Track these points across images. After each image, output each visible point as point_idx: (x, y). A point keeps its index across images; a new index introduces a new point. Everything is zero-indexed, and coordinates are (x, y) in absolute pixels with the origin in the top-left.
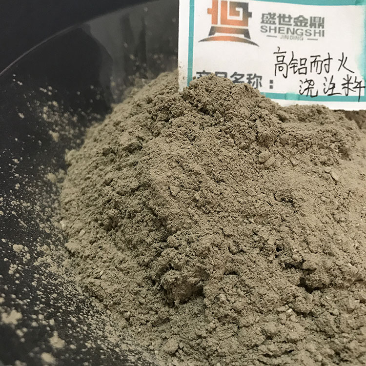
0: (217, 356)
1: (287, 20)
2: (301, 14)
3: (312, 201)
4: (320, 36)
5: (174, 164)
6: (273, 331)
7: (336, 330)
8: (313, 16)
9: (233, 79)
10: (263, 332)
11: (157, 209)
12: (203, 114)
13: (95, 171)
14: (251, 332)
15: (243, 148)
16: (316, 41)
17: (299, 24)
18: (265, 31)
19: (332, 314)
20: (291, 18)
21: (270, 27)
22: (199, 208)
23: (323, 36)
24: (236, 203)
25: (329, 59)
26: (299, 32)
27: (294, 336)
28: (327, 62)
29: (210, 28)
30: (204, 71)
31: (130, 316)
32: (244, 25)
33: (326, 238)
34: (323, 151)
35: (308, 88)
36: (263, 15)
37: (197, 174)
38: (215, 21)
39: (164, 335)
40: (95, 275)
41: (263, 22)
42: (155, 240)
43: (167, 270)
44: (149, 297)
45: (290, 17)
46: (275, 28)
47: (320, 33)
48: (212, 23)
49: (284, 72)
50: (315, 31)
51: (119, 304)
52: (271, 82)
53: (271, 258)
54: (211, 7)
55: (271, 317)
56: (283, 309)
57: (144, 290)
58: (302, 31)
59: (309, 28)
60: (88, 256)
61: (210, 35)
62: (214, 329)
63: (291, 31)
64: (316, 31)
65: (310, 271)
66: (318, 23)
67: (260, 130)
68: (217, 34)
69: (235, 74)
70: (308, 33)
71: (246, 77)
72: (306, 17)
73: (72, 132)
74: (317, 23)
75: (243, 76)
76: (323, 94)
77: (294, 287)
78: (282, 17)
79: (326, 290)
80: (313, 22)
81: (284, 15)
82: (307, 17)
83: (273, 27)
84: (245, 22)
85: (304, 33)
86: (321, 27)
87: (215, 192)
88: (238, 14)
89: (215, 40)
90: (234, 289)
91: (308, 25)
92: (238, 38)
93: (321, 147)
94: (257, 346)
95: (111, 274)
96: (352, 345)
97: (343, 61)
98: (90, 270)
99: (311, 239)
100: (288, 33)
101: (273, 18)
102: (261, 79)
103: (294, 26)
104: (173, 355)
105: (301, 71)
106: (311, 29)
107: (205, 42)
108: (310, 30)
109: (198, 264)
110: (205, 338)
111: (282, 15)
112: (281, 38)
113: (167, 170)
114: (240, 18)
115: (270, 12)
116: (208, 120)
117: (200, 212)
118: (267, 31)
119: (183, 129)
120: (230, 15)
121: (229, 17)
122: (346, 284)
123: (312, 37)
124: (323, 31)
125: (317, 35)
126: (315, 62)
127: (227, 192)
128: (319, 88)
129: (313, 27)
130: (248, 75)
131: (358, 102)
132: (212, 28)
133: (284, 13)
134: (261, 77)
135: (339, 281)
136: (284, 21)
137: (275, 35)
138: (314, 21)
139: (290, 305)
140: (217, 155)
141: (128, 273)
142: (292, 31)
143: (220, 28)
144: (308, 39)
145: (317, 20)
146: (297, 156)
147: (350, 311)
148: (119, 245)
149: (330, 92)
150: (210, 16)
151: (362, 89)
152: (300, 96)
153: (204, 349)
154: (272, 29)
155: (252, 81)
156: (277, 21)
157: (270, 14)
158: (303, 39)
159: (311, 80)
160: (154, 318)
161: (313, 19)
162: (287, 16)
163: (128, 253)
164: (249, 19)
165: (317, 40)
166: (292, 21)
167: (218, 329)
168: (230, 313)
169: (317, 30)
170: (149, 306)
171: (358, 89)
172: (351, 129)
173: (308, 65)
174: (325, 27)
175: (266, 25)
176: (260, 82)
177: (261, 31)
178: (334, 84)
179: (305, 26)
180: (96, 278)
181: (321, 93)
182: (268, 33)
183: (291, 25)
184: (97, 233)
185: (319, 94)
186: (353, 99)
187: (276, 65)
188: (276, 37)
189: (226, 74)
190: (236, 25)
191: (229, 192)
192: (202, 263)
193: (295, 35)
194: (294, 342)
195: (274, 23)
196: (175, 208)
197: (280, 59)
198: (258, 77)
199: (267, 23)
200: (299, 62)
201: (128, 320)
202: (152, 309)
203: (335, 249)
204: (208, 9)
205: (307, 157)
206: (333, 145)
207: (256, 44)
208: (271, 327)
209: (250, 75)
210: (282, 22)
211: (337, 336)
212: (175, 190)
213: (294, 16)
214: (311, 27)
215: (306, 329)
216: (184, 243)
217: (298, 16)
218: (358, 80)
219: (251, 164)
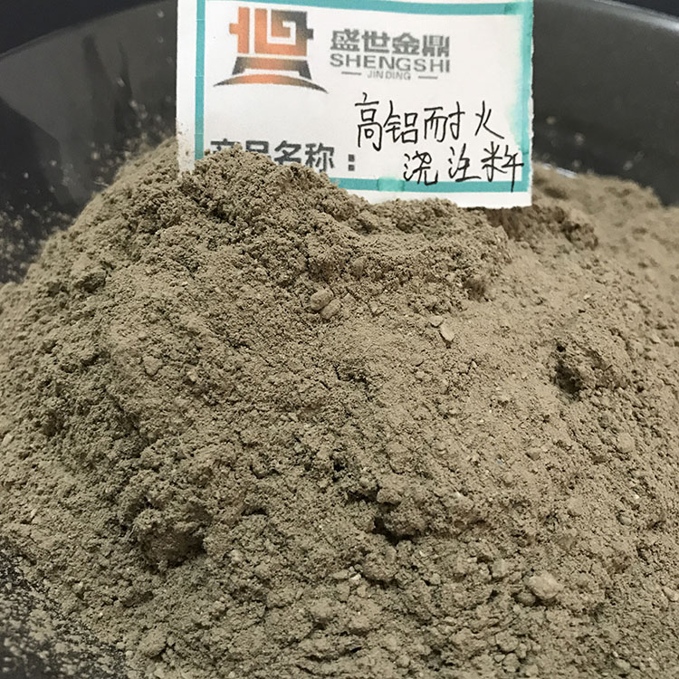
0: (230, 659)
1: (379, 42)
2: (407, 31)
3: (399, 378)
4: (442, 70)
5: (154, 316)
6: (323, 615)
7: (435, 611)
8: (428, 34)
9: (280, 154)
10: (309, 616)
11: (122, 399)
12: (219, 220)
13: (35, 325)
14: (287, 616)
15: (284, 284)
16: (434, 80)
17: (402, 49)
18: (338, 63)
19: (428, 583)
20: (388, 39)
21: (348, 56)
22: (198, 396)
23: (448, 70)
24: (265, 385)
25: (459, 113)
26: (402, 64)
27: (360, 622)
28: (454, 119)
29: (235, 60)
30: (225, 140)
31: (83, 590)
32: (299, 54)
33: (419, 446)
34: (432, 286)
35: (421, 168)
36: (335, 33)
37: (193, 333)
38: (243, 46)
39: (142, 622)
40: (22, 517)
41: (334, 47)
42: (122, 455)
43: (142, 508)
44: (116, 555)
45: (385, 37)
46: (358, 57)
47: (441, 65)
48: (239, 52)
49: (375, 139)
50: (432, 61)
51: (64, 568)
52: (351, 158)
53: (323, 484)
54: (235, 20)
55: (322, 588)
56: (343, 574)
57: (107, 544)
58: (408, 63)
59: (421, 56)
60: (12, 483)
61: (234, 73)
62: (224, 613)
63: (387, 63)
64: (435, 62)
65: (390, 506)
66: (438, 47)
67: (312, 251)
68: (248, 72)
69: (284, 144)
70: (420, 65)
71: (304, 149)
72: (415, 36)
73: (10, 248)
74: (436, 48)
75: (297, 147)
76: (448, 179)
77: (362, 535)
78: (370, 37)
79: (421, 540)
80: (428, 44)
81: (374, 33)
82: (418, 36)
83: (353, 55)
84: (301, 47)
85: (413, 65)
86: (443, 55)
87: (227, 366)
88: (286, 33)
89: (244, 82)
90: (259, 542)
91: (420, 50)
92: (288, 78)
93: (430, 279)
94: (298, 641)
95: (52, 514)
96: (459, 638)
97: (484, 116)
98: (14, 509)
99: (393, 447)
100: (381, 66)
101: (353, 40)
102: (331, 154)
103: (394, 52)
104: (157, 657)
105: (406, 137)
106: (424, 58)
107: (226, 86)
108: (424, 61)
109: (193, 498)
110: (208, 628)
111: (370, 34)
112: (369, 77)
113: (140, 327)
114: (292, 40)
115: (347, 27)
116: (223, 232)
117: (198, 404)
118: (341, 63)
119: (178, 248)
120: (273, 34)
121: (271, 40)
122: (453, 529)
123: (427, 73)
124: (448, 62)
125: (437, 69)
126: (432, 119)
127: (249, 365)
128: (440, 167)
129: (429, 54)
130: (307, 146)
131: (510, 193)
132: (239, 60)
133: (373, 30)
134: (332, 150)
135: (439, 524)
136: (374, 44)
137: (358, 70)
138: (431, 42)
139: (358, 567)
140: (236, 298)
141: (81, 512)
142: (390, 62)
143: (253, 58)
144: (420, 77)
145: (436, 42)
146: (383, 297)
147: (459, 578)
148: (67, 461)
149: (460, 175)
150: (235, 38)
151: (518, 169)
152: (406, 183)
153: (207, 647)
154: (353, 60)
155: (316, 157)
156: (361, 45)
157: (347, 31)
158: (409, 78)
159: (426, 154)
160: (125, 593)
161: (428, 39)
162: (380, 34)
163: (82, 476)
164: (309, 41)
165: (436, 78)
166: (390, 43)
167: (229, 612)
168: (249, 583)
169: (437, 60)
170: (117, 571)
171: (512, 168)
172: (493, 243)
173: (420, 125)
174: (450, 53)
175: (341, 52)
176: (330, 160)
177: (332, 64)
178: (467, 160)
179: (414, 52)
180: (24, 522)
181: (444, 177)
182: (344, 68)
183: (387, 51)
184: (32, 439)
185: (439, 180)
186: (501, 187)
187: (360, 127)
188: (360, 74)
189: (266, 144)
190: (283, 54)
191: (254, 366)
192: (199, 496)
193: (396, 70)
194: (362, 633)
195: (356, 48)
196: (152, 397)
197: (368, 115)
198: (327, 149)
199: (342, 48)
200: (402, 120)
201: (80, 596)
202: (121, 577)
203: (434, 466)
204: (231, 25)
205: (400, 298)
206: (453, 274)
207: (322, 89)
208: (321, 608)
209: (311, 146)
210: (370, 46)
211: (435, 621)
212: (152, 363)
213: (394, 33)
214: (425, 55)
215: (384, 609)
216: (168, 461)
217: (400, 34)
218: (511, 153)
219: (298, 313)
